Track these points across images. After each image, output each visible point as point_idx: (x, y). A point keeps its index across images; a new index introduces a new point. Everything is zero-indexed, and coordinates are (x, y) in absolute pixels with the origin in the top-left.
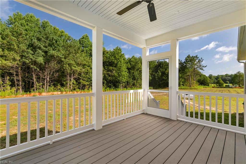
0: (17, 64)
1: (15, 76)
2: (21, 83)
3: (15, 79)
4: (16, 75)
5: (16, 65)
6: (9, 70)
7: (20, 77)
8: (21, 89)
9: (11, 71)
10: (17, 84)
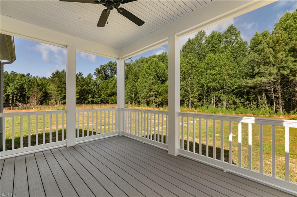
0: (274, 78)
1: (273, 93)
2: (280, 101)
3: (273, 96)
4: (274, 91)
5: (273, 80)
6: (266, 87)
7: (279, 94)
8: (281, 109)
9: (267, 88)
10: (275, 102)
